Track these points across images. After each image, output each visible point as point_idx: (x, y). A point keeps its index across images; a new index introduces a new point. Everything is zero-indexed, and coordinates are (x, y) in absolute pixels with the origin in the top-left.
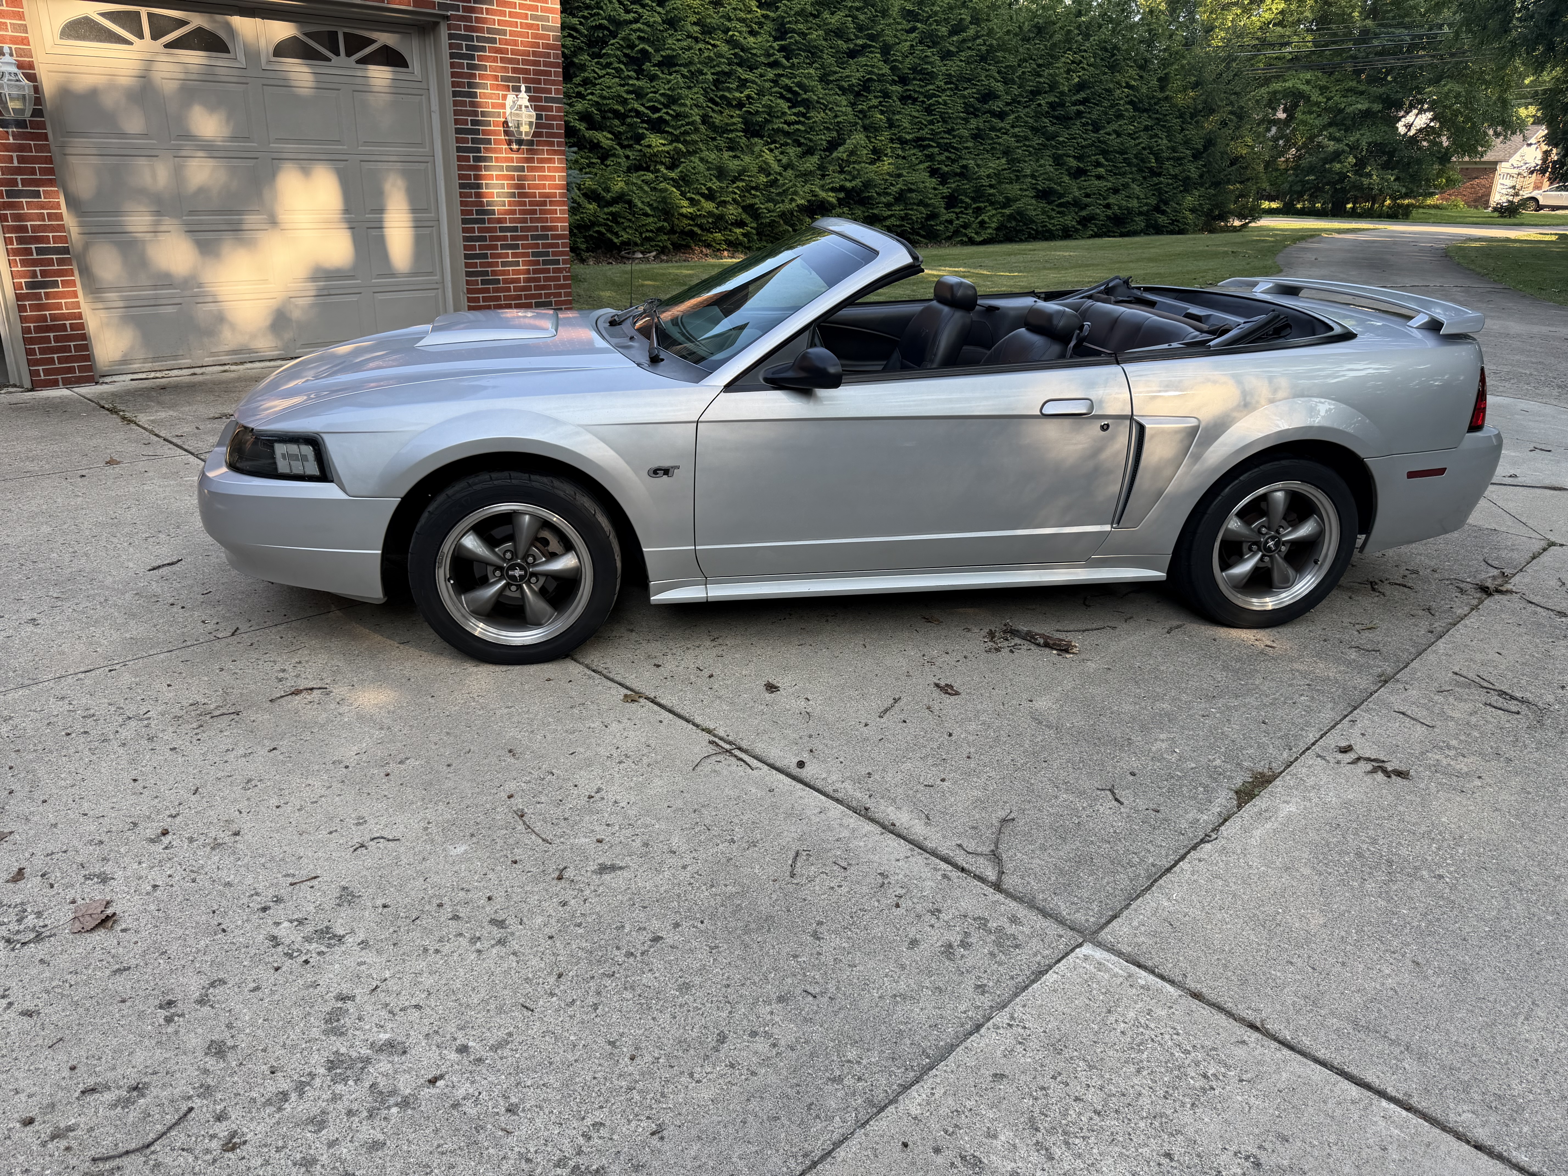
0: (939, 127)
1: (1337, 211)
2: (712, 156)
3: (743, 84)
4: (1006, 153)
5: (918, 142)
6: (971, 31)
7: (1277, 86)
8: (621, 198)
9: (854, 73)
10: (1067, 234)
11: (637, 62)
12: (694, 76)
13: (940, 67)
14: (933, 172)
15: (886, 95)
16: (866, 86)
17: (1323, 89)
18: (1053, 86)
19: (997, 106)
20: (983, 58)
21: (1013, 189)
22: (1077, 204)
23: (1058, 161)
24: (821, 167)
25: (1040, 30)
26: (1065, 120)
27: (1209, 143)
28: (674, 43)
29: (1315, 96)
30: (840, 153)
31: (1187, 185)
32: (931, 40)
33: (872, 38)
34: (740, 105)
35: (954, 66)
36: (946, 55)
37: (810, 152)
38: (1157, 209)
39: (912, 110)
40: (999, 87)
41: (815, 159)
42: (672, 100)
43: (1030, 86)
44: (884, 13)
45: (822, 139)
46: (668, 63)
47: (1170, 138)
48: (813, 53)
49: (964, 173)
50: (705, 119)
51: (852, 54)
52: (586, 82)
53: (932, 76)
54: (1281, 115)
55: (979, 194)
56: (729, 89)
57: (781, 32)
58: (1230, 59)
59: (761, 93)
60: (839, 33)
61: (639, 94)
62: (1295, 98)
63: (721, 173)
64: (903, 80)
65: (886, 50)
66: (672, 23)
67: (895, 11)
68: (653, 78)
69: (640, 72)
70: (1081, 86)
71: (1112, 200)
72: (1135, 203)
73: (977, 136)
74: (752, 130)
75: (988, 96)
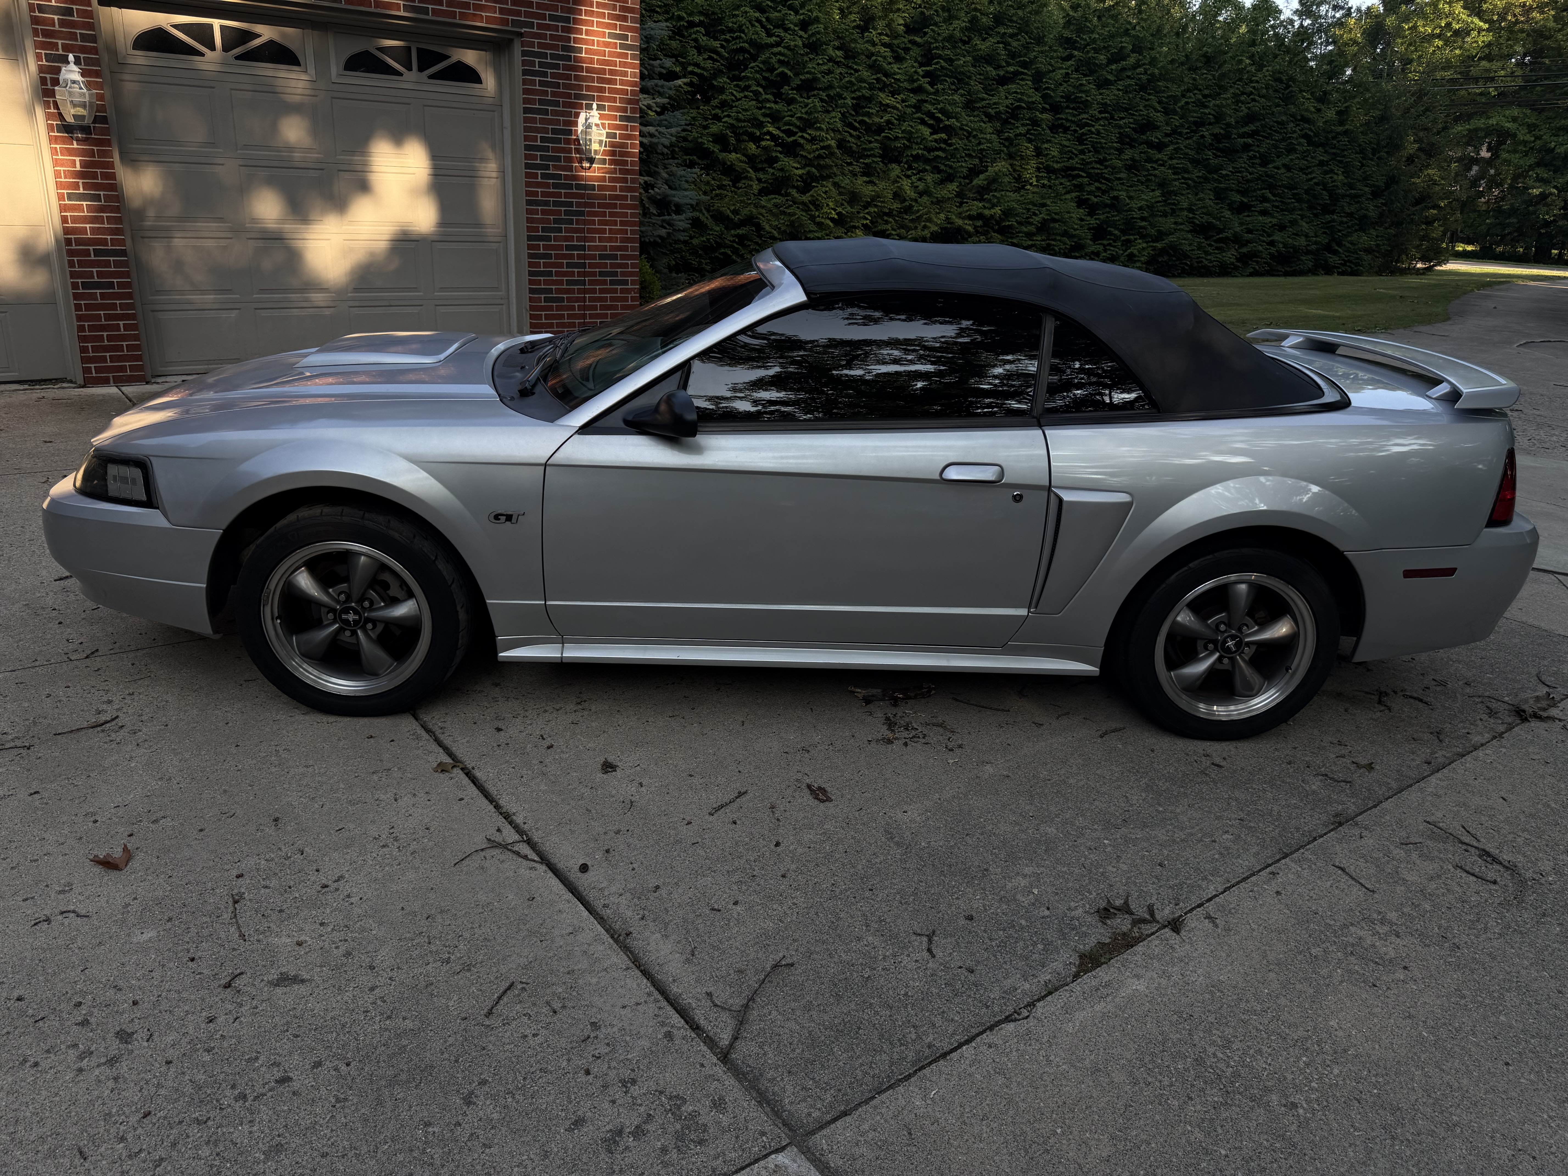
0: (1090, 157)
1: (1541, 258)
2: (846, 182)
3: (885, 108)
4: (1162, 185)
5: (1067, 172)
6: (1132, 60)
7: (1479, 123)
8: (750, 220)
9: (1002, 99)
10: (1225, 271)
11: (775, 86)
12: (832, 101)
13: (1095, 96)
14: (1081, 203)
15: (1035, 123)
16: (1014, 113)
17: (1531, 127)
18: (1219, 118)
19: (1154, 137)
20: (1143, 88)
21: (1168, 223)
22: (1237, 239)
23: (1220, 195)
24: (960, 195)
25: (1208, 60)
26: (1230, 153)
27: (1392, 181)
28: (815, 66)
29: (1523, 135)
30: (980, 180)
31: (1363, 224)
32: (1088, 68)
33: (1025, 65)
34: (880, 129)
35: (1110, 95)
36: (1103, 84)
37: (950, 178)
38: (1328, 248)
39: (1062, 139)
40: (1159, 118)
41: (953, 187)
42: (808, 124)
43: (1193, 117)
44: (1039, 41)
45: (963, 166)
46: (808, 87)
47: (1347, 173)
48: (960, 79)
49: (1115, 204)
50: (841, 144)
51: (1003, 81)
52: (723, 104)
53: (1086, 105)
54: (1485, 154)
55: (1129, 227)
56: (869, 115)
57: (928, 58)
58: (1420, 94)
59: (902, 118)
60: (989, 59)
61: (775, 118)
62: (1501, 136)
63: (854, 198)
64: (1055, 109)
65: (1038, 78)
66: (814, 47)
67: (1050, 38)
68: (791, 101)
69: (778, 96)
70: (1251, 118)
71: (1277, 237)
72: (1302, 241)
73: (1132, 167)
74: (890, 155)
75: (1148, 126)
